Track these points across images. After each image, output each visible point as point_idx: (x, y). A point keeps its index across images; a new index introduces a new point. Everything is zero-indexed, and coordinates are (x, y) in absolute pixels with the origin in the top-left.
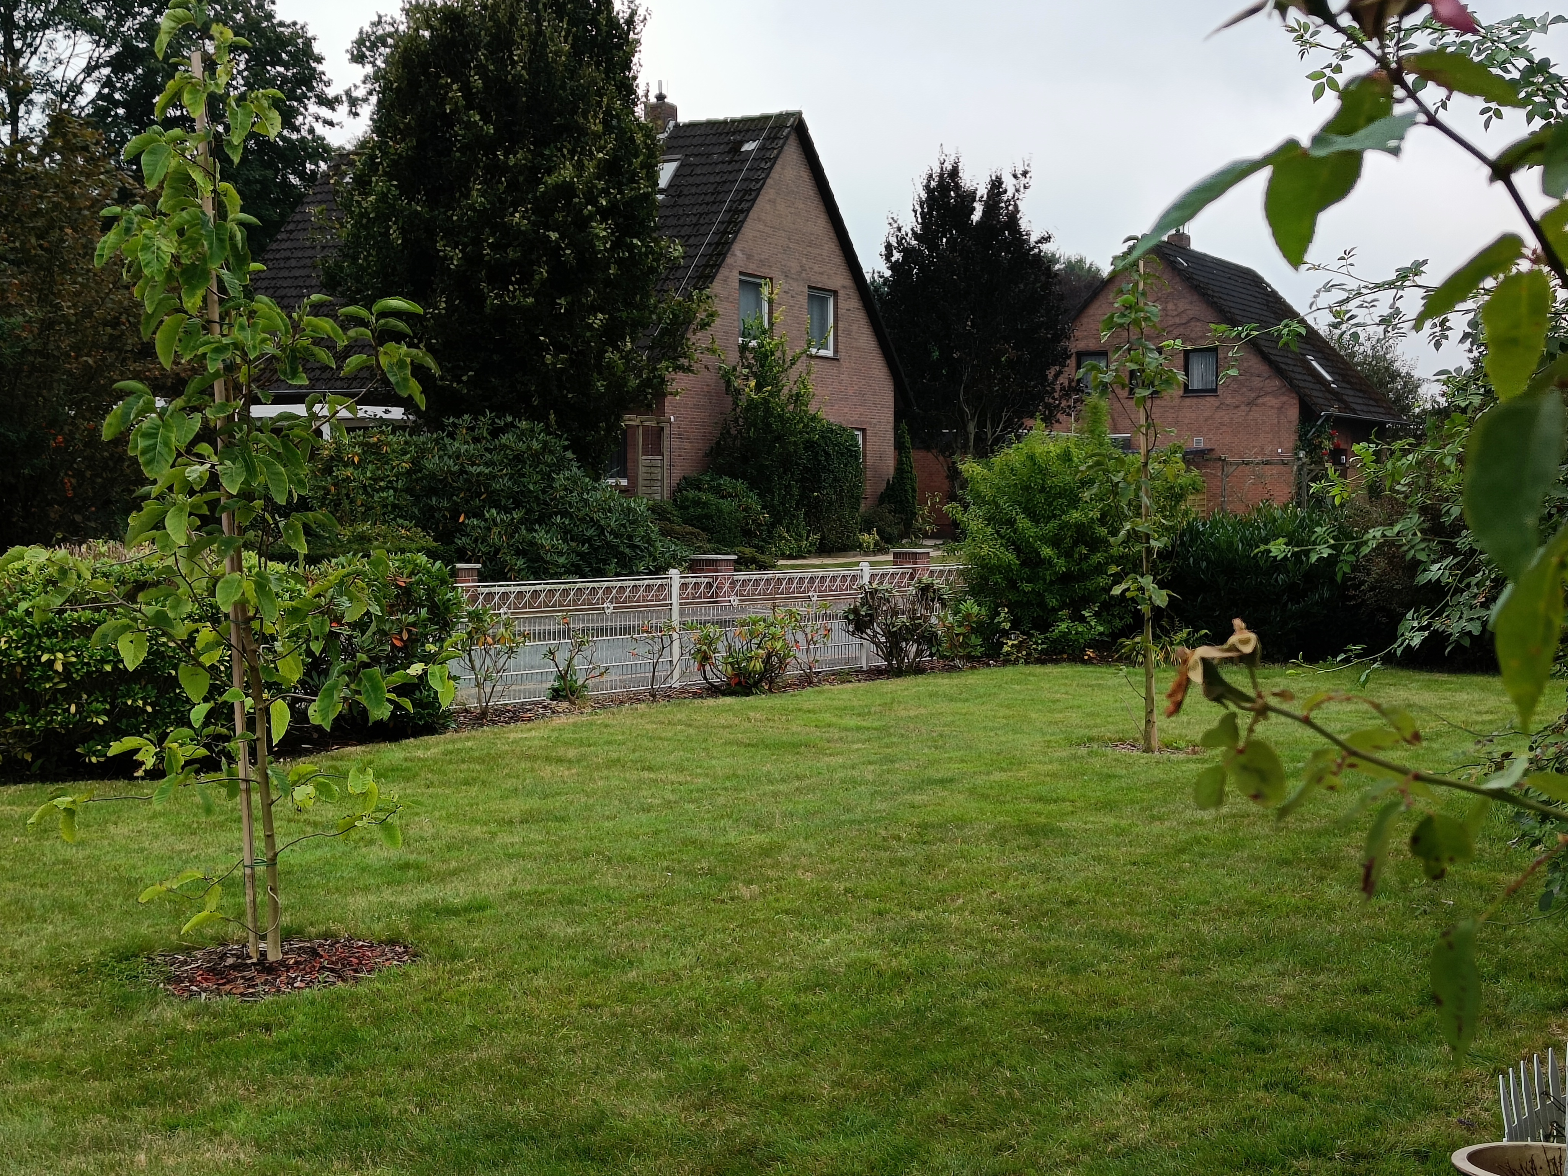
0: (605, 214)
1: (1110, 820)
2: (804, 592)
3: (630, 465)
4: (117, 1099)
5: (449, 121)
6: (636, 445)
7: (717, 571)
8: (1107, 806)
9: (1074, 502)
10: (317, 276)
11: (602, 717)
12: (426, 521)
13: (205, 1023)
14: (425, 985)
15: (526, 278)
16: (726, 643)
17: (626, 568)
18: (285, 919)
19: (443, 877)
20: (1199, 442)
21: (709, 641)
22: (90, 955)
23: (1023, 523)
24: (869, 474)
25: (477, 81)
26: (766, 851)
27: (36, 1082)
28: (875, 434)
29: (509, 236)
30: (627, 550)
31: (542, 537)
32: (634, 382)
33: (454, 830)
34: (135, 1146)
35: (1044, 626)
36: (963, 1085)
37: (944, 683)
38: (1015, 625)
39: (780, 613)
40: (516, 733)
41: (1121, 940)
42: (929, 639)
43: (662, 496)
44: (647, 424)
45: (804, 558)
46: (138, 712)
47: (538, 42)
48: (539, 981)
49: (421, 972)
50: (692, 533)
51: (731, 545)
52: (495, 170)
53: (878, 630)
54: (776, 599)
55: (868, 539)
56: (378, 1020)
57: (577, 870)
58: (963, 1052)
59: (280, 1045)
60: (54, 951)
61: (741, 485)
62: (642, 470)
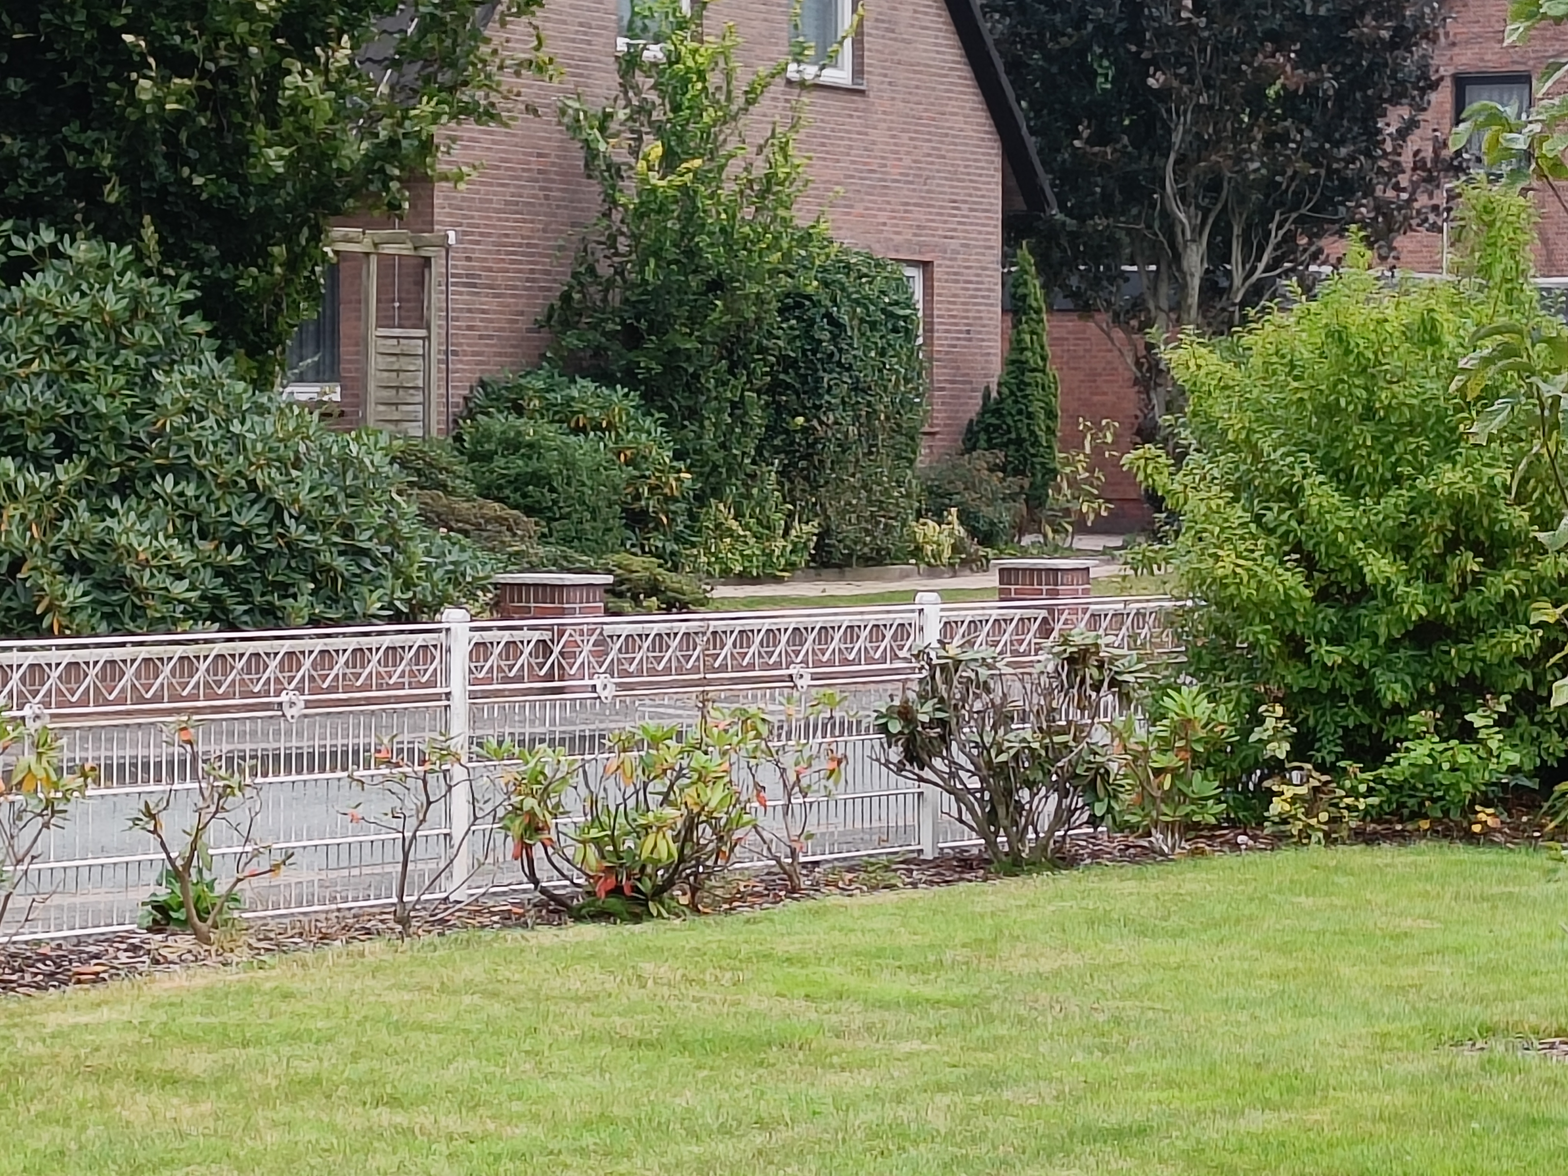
2: (778, 665)
3: (346, 350)
6: (361, 301)
7: (562, 613)
16: (583, 791)
17: (337, 605)
24: (940, 373)
28: (955, 277)
30: (340, 563)
32: (355, 148)
35: (1373, 749)
38: (1302, 748)
39: (719, 716)
42: (1088, 781)
43: (427, 428)
44: (389, 249)
45: (779, 580)
50: (500, 520)
51: (599, 548)
53: (962, 760)
54: (710, 683)
55: (937, 534)
61: (622, 400)
62: (375, 363)
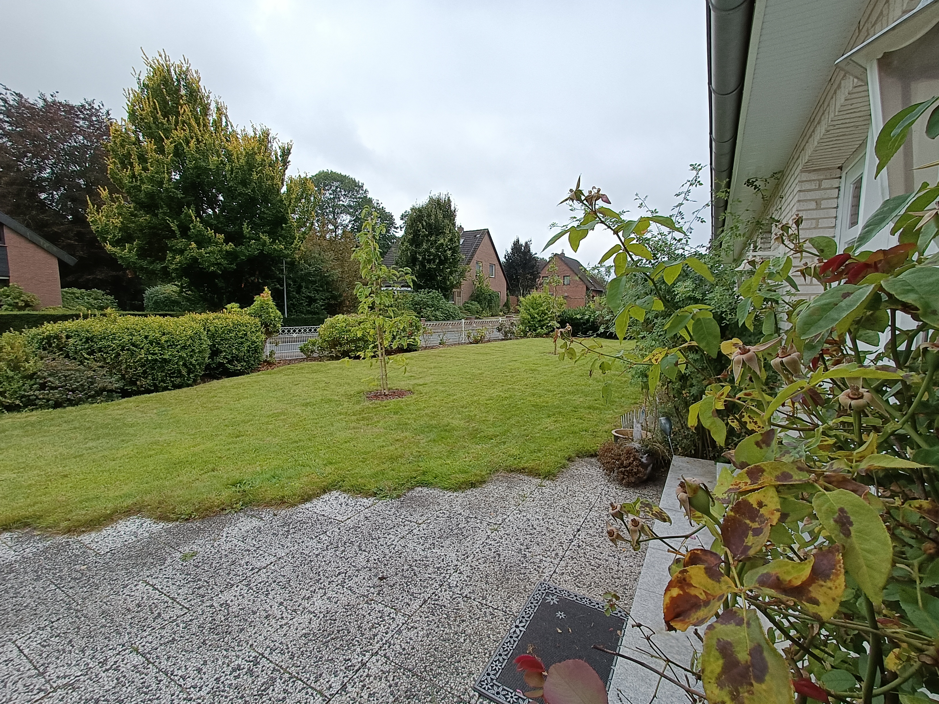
0: (450, 249)
1: (547, 368)
2: (488, 324)
3: (454, 299)
4: (357, 420)
5: (419, 231)
6: (456, 295)
7: (471, 320)
8: (547, 365)
9: (542, 306)
10: (394, 262)
11: (449, 348)
12: (415, 310)
13: (374, 405)
14: (415, 399)
15: (434, 262)
17: (454, 319)
18: (389, 386)
19: (418, 378)
20: (566, 294)
21: (470, 333)
22: (352, 393)
23: (531, 310)
24: (501, 300)
25: (425, 224)
26: (480, 374)
27: (342, 416)
28: (502, 293)
29: (431, 254)
30: (454, 316)
31: (437, 313)
32: (455, 282)
33: (420, 370)
34: (361, 428)
35: (535, 330)
36: (518, 418)
37: (516, 341)
38: (530, 330)
39: (484, 328)
40: (432, 351)
41: (549, 391)
42: (513, 333)
43: (461, 305)
44: (458, 291)
45: (488, 317)
46: (360, 347)
47: (436, 215)
48: (437, 398)
49: (414, 396)
50: (467, 312)
51: (474, 315)
52: (428, 241)
53: (503, 331)
54: (483, 325)
55: (501, 313)
56: (406, 405)
57: (445, 377)
58: (518, 412)
59: (388, 410)
60: (345, 392)
61: (476, 303)
62: (457, 300)
